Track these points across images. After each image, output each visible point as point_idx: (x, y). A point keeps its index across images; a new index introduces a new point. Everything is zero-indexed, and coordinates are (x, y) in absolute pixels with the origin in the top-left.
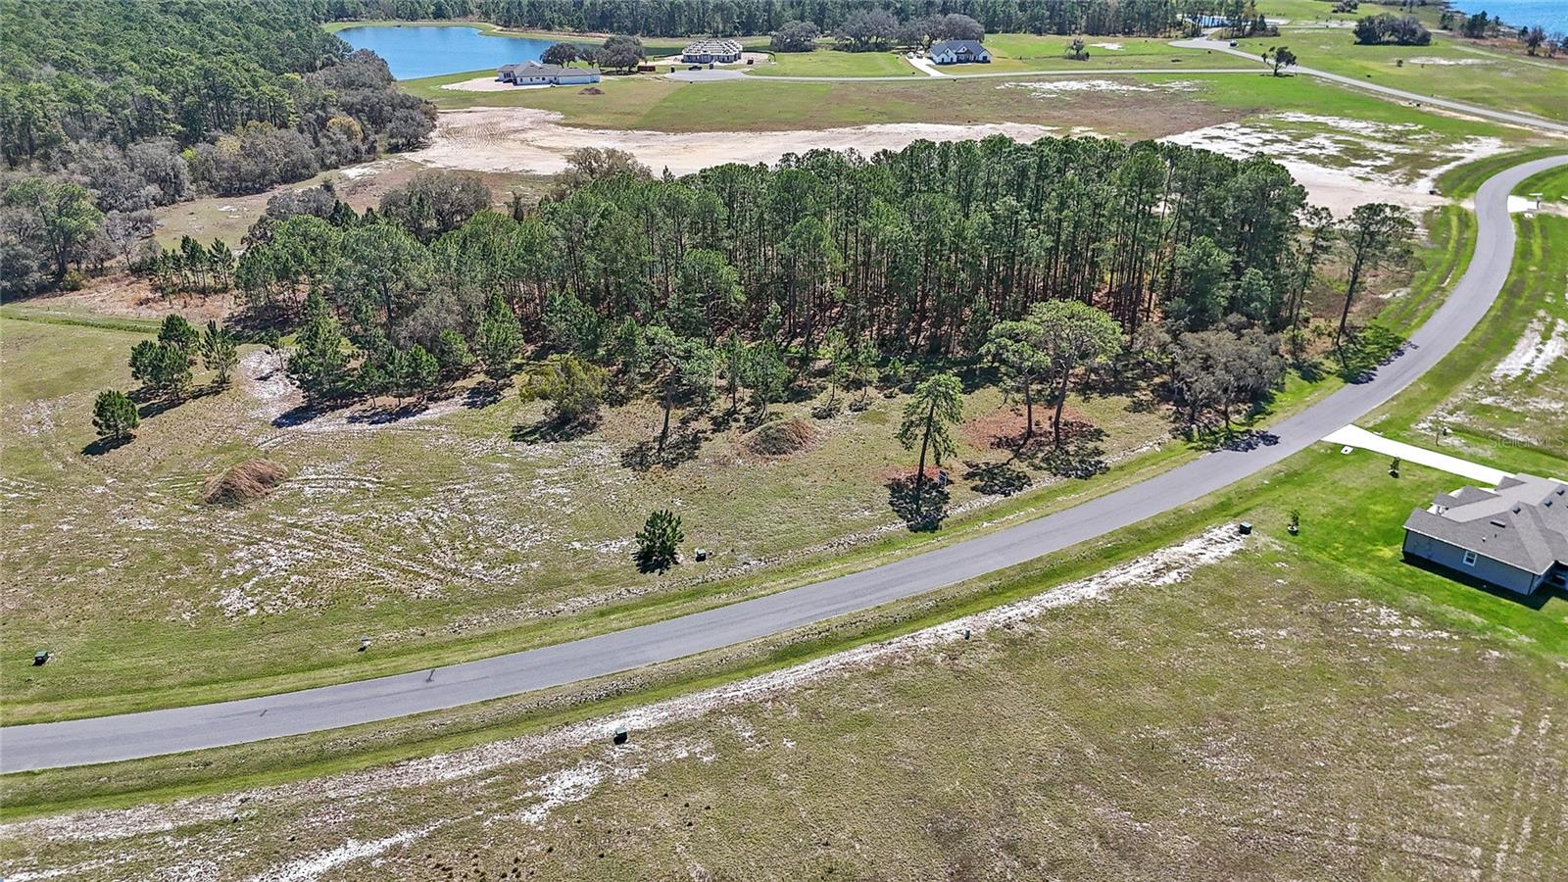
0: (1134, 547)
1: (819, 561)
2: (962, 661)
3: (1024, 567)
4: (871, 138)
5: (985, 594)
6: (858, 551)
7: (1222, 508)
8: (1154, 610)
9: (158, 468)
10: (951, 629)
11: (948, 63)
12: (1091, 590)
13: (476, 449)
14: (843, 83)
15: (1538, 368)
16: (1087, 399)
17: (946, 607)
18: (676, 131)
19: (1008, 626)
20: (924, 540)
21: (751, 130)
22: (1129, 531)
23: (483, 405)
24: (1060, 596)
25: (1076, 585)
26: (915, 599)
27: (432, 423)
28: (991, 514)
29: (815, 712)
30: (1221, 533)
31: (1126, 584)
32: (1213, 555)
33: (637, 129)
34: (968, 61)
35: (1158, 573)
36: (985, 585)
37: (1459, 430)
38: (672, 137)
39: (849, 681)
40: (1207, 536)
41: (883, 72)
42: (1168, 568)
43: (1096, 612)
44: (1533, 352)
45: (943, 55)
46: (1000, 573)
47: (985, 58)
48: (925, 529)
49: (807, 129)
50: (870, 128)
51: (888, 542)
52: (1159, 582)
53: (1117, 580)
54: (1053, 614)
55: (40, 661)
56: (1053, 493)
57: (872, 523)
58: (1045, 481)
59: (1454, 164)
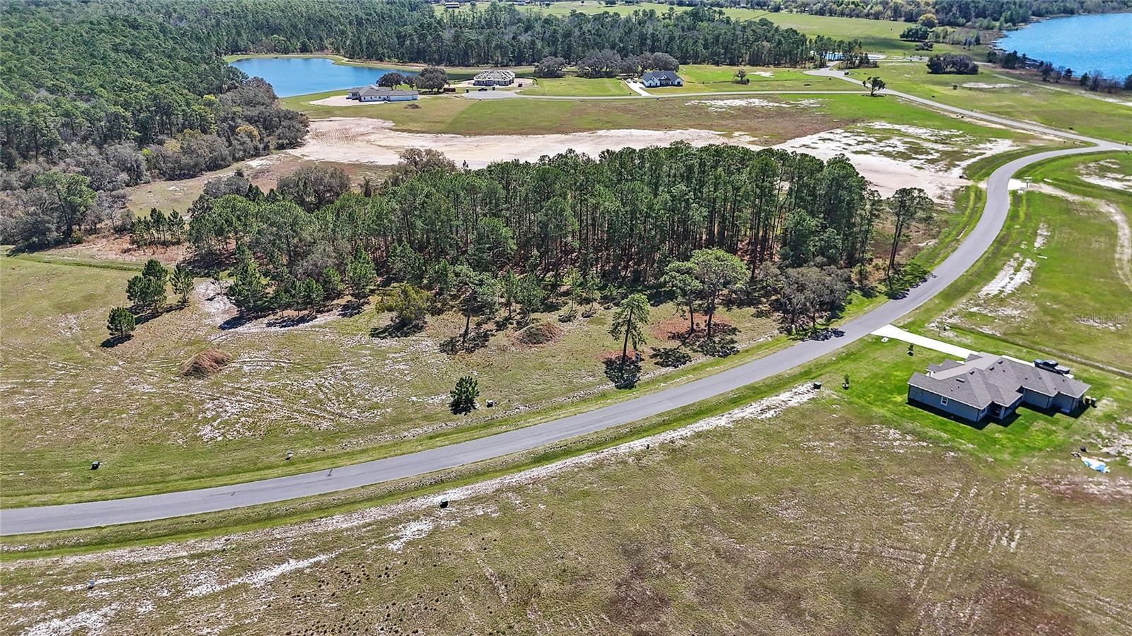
0: (750, 397)
1: (561, 407)
2: (644, 461)
3: (684, 408)
5: (660, 425)
6: (585, 401)
7: (806, 374)
8: (758, 433)
9: (151, 355)
10: (638, 444)
11: (654, 87)
12: (720, 421)
13: (349, 343)
14: (582, 101)
15: (1008, 290)
16: (729, 310)
17: (636, 431)
18: (470, 135)
19: (672, 442)
20: (625, 394)
21: (521, 134)
22: (748, 387)
23: (351, 315)
24: (704, 425)
25: (714, 418)
26: (618, 427)
27: (320, 327)
28: (666, 378)
29: (557, 489)
30: (803, 389)
31: (743, 418)
32: (796, 401)
33: (444, 132)
34: (668, 85)
35: (763, 411)
36: (660, 419)
37: (954, 327)
38: (468, 139)
39: (577, 473)
40: (794, 390)
41: (610, 93)
42: (769, 408)
43: (724, 434)
44: (1007, 279)
45: (650, 81)
46: (669, 412)
47: (679, 83)
48: (625, 387)
49: (558, 133)
51: (604, 395)
52: (763, 417)
53: (738, 416)
54: (699, 435)
55: (95, 467)
56: (704, 366)
57: (593, 385)
58: (699, 359)
59: (978, 158)
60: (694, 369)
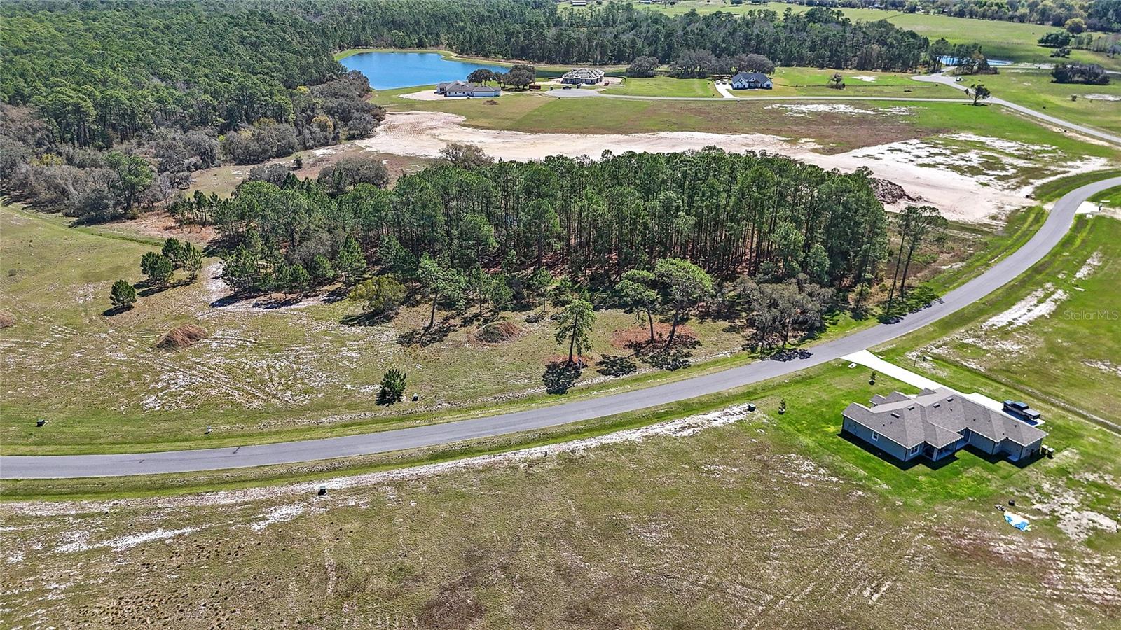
0: (678, 413)
1: (484, 407)
2: (535, 468)
3: (604, 419)
4: (658, 141)
5: (571, 433)
6: (510, 403)
7: (749, 394)
8: (665, 450)
10: (538, 451)
11: (741, 89)
12: (633, 435)
14: (660, 101)
15: (1020, 322)
16: (702, 322)
17: (545, 437)
19: (573, 452)
20: (556, 399)
21: (581, 133)
22: (680, 403)
23: (333, 302)
24: (613, 438)
25: (629, 432)
26: (528, 432)
27: (298, 310)
28: (602, 386)
30: (736, 410)
31: (657, 434)
32: (722, 422)
33: (508, 130)
34: (756, 87)
35: (682, 429)
36: (574, 429)
37: (936, 358)
38: (528, 136)
39: (464, 474)
40: (726, 410)
42: (690, 426)
43: (631, 448)
44: (1024, 311)
45: (738, 84)
46: (588, 422)
47: (768, 85)
48: (556, 392)
49: (618, 133)
50: (662, 134)
51: (532, 399)
52: (679, 434)
53: (653, 431)
54: (603, 447)
55: (40, 425)
56: (648, 377)
57: (526, 387)
58: (647, 370)
59: (1059, 176)
60: (636, 380)
